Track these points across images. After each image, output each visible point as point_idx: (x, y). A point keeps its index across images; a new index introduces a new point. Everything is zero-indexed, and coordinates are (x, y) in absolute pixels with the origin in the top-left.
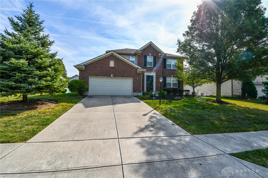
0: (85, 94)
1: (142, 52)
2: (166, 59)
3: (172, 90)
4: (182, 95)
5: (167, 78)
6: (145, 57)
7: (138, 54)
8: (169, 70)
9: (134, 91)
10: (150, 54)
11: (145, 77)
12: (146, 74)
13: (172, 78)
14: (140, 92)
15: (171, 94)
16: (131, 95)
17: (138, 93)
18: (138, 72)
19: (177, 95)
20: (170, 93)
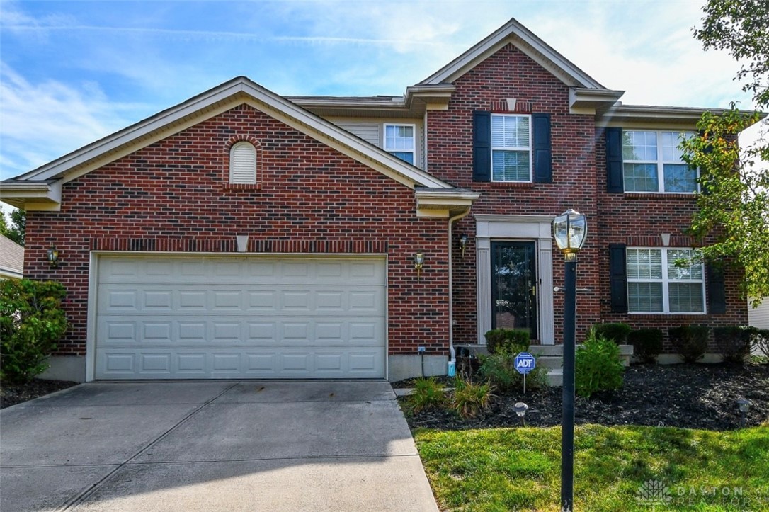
0: (45, 375)
1: (453, 88)
2: (621, 129)
3: (671, 331)
4: (742, 363)
5: (629, 257)
6: (475, 122)
7: (429, 108)
8: (644, 198)
9: (400, 343)
10: (511, 103)
11: (483, 248)
12: (487, 230)
13: (664, 252)
14: (436, 349)
15: (664, 358)
16: (375, 373)
17: (427, 357)
18: (420, 214)
19: (710, 365)
20: (659, 351)
